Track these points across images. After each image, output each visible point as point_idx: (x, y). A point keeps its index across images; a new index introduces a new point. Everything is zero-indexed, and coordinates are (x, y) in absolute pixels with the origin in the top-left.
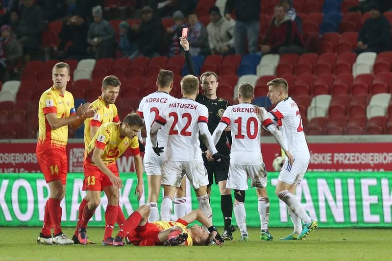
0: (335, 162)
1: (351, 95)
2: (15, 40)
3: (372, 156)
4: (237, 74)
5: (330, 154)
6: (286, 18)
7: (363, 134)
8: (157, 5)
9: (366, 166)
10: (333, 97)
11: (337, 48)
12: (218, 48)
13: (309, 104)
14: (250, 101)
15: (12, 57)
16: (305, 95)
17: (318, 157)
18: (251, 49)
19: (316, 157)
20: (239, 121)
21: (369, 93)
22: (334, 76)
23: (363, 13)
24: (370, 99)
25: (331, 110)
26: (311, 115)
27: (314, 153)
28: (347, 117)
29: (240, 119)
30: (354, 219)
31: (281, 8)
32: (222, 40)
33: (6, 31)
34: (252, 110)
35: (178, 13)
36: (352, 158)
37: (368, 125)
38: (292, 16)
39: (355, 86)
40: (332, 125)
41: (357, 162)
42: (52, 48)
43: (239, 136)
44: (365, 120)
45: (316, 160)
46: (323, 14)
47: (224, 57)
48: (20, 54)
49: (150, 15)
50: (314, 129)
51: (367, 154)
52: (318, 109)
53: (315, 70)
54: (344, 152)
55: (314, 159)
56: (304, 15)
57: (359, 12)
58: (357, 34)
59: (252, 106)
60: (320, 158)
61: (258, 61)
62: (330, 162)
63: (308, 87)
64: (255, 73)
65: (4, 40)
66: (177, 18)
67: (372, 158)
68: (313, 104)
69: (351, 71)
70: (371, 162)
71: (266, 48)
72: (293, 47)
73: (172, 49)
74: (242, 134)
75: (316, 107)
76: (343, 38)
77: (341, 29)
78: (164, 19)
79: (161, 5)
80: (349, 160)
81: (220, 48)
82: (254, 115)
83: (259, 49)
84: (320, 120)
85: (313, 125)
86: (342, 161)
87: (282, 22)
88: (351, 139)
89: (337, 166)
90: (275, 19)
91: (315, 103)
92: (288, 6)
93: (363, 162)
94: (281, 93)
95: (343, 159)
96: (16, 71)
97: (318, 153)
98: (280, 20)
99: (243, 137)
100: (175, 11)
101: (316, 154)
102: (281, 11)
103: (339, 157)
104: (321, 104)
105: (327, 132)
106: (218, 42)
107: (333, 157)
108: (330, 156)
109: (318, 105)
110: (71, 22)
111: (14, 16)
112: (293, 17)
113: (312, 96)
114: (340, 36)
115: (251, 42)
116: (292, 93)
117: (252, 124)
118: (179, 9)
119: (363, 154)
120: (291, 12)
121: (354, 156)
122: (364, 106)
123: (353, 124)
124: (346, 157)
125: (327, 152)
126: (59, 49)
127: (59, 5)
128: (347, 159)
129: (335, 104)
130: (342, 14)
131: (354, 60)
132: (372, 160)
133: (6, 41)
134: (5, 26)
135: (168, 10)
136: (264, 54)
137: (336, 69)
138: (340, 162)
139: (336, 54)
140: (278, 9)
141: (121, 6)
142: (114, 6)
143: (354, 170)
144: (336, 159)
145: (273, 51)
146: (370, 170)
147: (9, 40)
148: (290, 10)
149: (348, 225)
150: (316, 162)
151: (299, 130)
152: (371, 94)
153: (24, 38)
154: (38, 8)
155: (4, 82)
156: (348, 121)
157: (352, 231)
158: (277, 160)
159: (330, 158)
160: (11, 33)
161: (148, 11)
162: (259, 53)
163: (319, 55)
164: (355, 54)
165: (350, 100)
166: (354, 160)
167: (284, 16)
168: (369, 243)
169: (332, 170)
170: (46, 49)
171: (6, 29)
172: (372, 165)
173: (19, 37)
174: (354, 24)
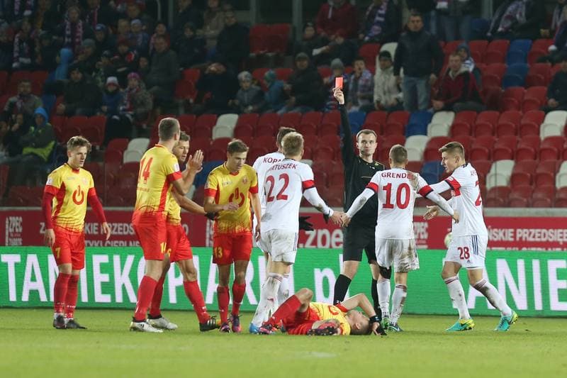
0: (518, 239)
1: (537, 161)
2: (145, 91)
3: (562, 233)
4: (404, 134)
5: (512, 230)
6: (463, 69)
7: (551, 207)
8: (312, 52)
9: (555, 244)
10: (516, 162)
11: (523, 105)
12: (383, 102)
13: (489, 172)
14: (403, 166)
15: (140, 110)
16: (483, 160)
17: (498, 233)
18: (421, 108)
19: (496, 232)
20: (388, 188)
21: (558, 158)
22: (518, 138)
23: (553, 66)
24: (560, 166)
25: (514, 178)
26: (490, 184)
27: (493, 228)
28: (533, 187)
29: (390, 185)
30: (539, 306)
31: (457, 58)
32: (390, 92)
33: (133, 79)
34: (404, 176)
35: (337, 61)
36: (537, 235)
37: (557, 196)
38: (469, 67)
39: (541, 151)
40: (515, 195)
41: (544, 239)
42: (188, 102)
43: (388, 205)
44: (553, 190)
45: (495, 237)
46: (506, 65)
47: (389, 114)
48: (150, 106)
49: (306, 63)
50: (494, 199)
51: (556, 230)
52: (498, 176)
53: (496, 130)
54: (528, 227)
55: (493, 235)
56: (484, 66)
57: (549, 64)
58: (546, 89)
59: (405, 171)
60: (500, 235)
61: (429, 119)
62: (512, 239)
63: (487, 151)
64: (425, 133)
65: (131, 89)
66: (336, 67)
67: (561, 235)
68: (493, 171)
69: (538, 133)
70: (560, 240)
71: (439, 104)
72: (470, 103)
73: (328, 103)
74: (391, 203)
75: (496, 174)
76: (529, 94)
77: (528, 83)
78: (321, 69)
79: (316, 52)
80: (534, 237)
81: (386, 102)
82: (407, 181)
83: (431, 106)
84: (501, 189)
85: (492, 195)
86: (526, 238)
87: (458, 73)
88: (537, 213)
89: (521, 244)
90: (449, 70)
91: (496, 169)
92: (465, 55)
93: (551, 240)
94: (458, 160)
95: (527, 235)
96: (144, 126)
97: (498, 228)
98: (456, 71)
99: (392, 206)
100: (334, 58)
101: (496, 230)
102: (456, 61)
103: (523, 233)
104: (503, 171)
105: (508, 204)
106: (385, 93)
107: (515, 233)
108: (512, 233)
109: (498, 171)
110: (210, 70)
111: (143, 62)
112: (471, 68)
113: (492, 161)
114: (526, 91)
115: (421, 100)
116: (470, 158)
117: (404, 191)
118: (337, 56)
119: (551, 230)
120: (468, 62)
121: (540, 233)
122: (552, 174)
123: (539, 195)
124: (530, 233)
125: (508, 227)
126: (196, 102)
127: (196, 51)
128: (532, 235)
129: (520, 171)
130: (528, 65)
131: (541, 120)
132: (561, 237)
133: (134, 91)
134: (133, 74)
135: (324, 58)
136: (436, 111)
137: (519, 130)
138: (524, 239)
139: (521, 112)
140: (453, 59)
141: (270, 52)
142: (261, 52)
143: (539, 249)
144: (518, 236)
145: (447, 108)
146: (558, 249)
147: (137, 91)
148: (467, 59)
149: (533, 314)
150: (495, 239)
151: (477, 203)
152: (561, 160)
153: (155, 88)
154: (172, 53)
155: (130, 139)
156: (533, 192)
157: (536, 320)
158: (450, 236)
159: (512, 235)
160: (139, 82)
161: (304, 59)
162: (431, 110)
163: (501, 113)
164: (543, 113)
165: (537, 167)
166: (539, 237)
167: (460, 67)
168: (555, 335)
169: (514, 249)
170: (181, 101)
171: (134, 77)
172: (561, 243)
173: (148, 87)
174: (543, 78)
